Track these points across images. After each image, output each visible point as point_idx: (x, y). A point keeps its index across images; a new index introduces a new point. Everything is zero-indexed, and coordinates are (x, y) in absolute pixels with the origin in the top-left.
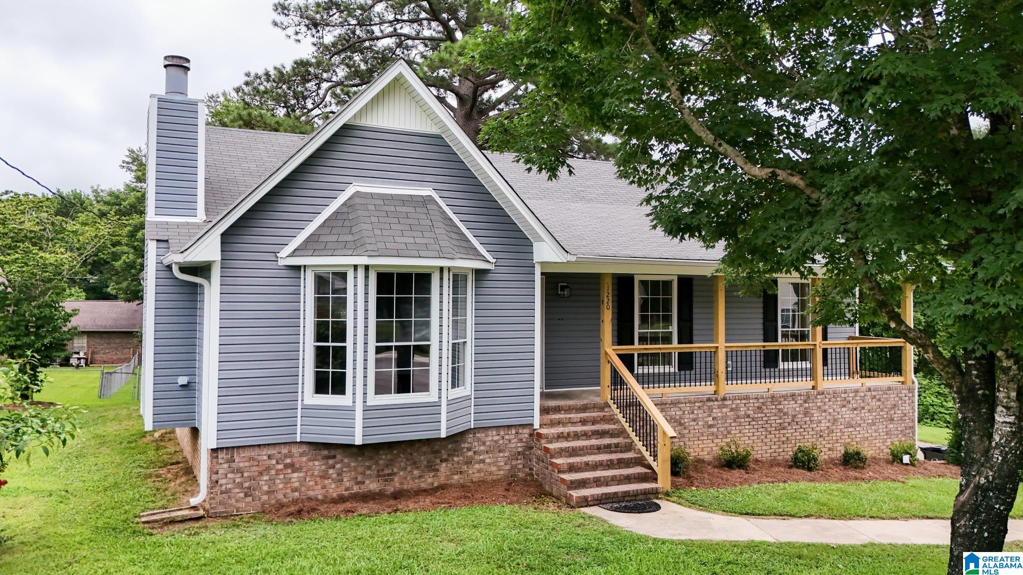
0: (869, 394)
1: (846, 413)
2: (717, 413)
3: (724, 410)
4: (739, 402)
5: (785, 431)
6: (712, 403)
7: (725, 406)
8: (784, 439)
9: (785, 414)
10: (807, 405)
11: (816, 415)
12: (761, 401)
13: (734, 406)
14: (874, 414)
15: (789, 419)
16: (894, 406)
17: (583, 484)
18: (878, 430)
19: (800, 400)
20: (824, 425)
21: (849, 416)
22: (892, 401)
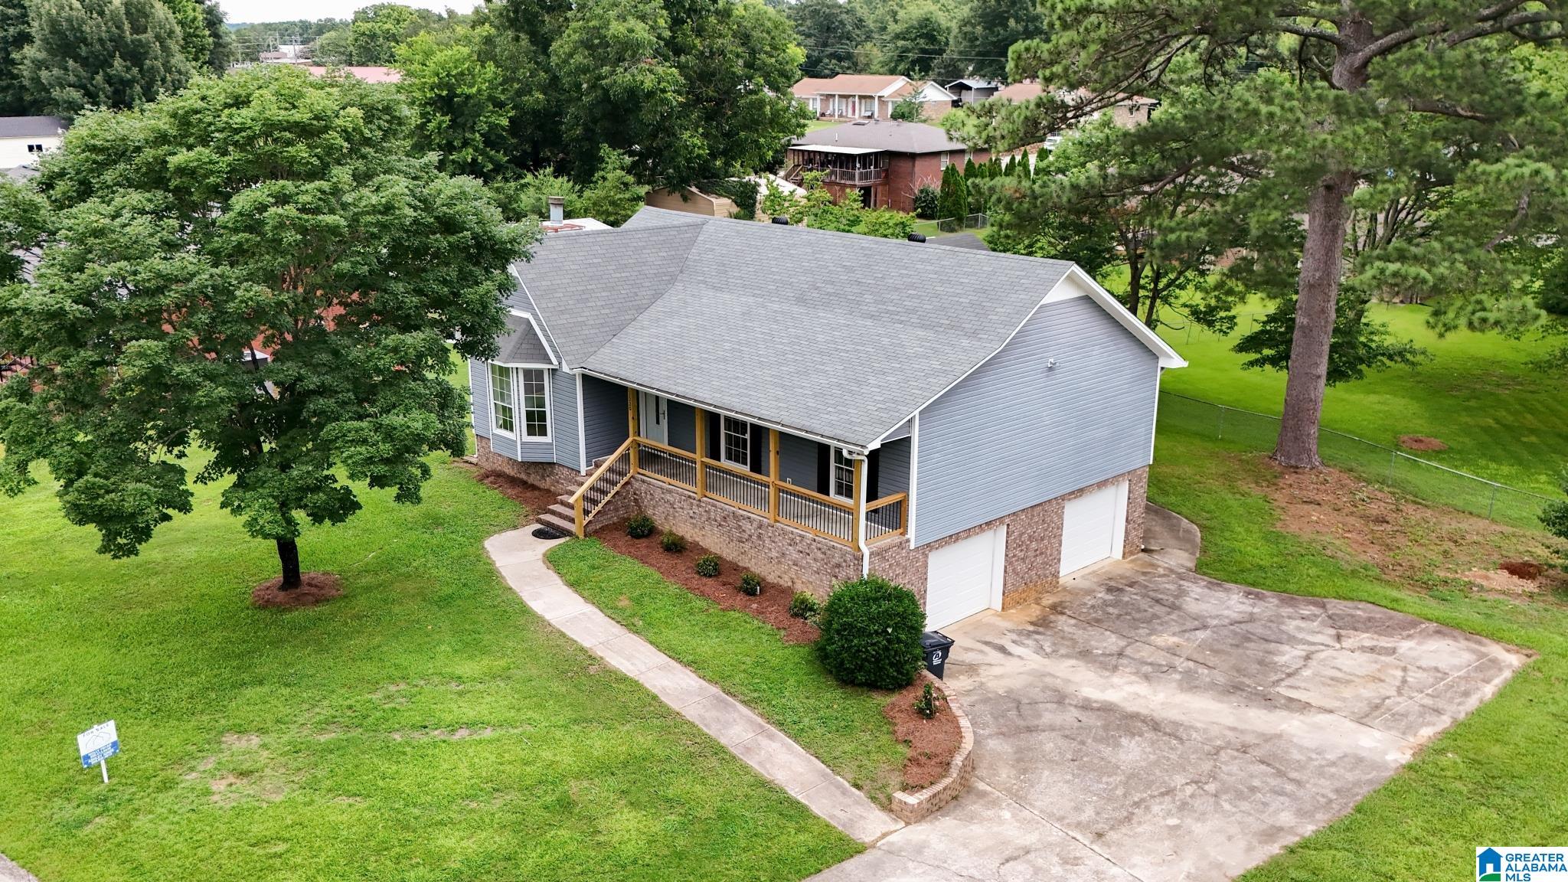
0: (814, 543)
1: (793, 553)
2: (695, 509)
3: (700, 509)
4: (710, 507)
5: (744, 545)
6: (692, 501)
7: (700, 507)
8: (743, 551)
9: (743, 531)
10: (760, 531)
11: (767, 542)
12: (724, 512)
13: (707, 509)
14: (818, 564)
15: (746, 536)
16: (838, 566)
17: (553, 513)
18: (821, 580)
19: (755, 525)
20: (774, 554)
21: (795, 555)
22: (837, 559)
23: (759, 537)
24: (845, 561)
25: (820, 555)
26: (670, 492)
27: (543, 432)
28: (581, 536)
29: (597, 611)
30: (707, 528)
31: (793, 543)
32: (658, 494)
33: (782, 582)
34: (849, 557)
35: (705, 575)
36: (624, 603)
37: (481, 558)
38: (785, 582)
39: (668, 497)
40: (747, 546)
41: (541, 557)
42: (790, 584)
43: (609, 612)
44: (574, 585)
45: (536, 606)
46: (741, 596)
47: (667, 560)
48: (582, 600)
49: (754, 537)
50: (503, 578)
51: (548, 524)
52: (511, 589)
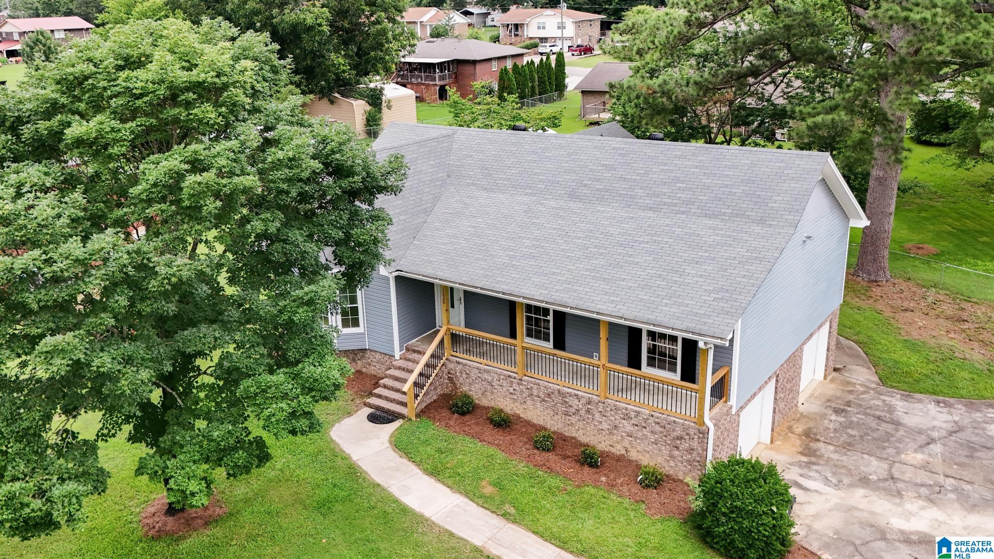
0: (651, 418)
1: (627, 426)
2: (515, 386)
3: (521, 387)
4: (532, 385)
5: (570, 418)
6: (512, 380)
7: (522, 385)
8: (569, 423)
9: (570, 406)
10: (589, 406)
11: (597, 416)
12: (549, 390)
13: (529, 387)
14: (656, 436)
15: (573, 410)
16: (680, 438)
17: (379, 396)
18: (660, 450)
19: (583, 401)
20: (605, 426)
21: (629, 428)
22: (678, 432)
23: (588, 411)
24: (687, 434)
25: (658, 428)
26: (488, 372)
27: (356, 323)
28: (414, 418)
29: (467, 500)
30: (529, 402)
31: (627, 417)
32: (474, 374)
33: (613, 450)
34: (692, 432)
35: (544, 449)
36: (488, 490)
37: (336, 453)
38: (618, 450)
39: (486, 376)
40: (574, 419)
41: (388, 445)
42: (623, 452)
43: (481, 501)
44: (434, 472)
45: (411, 501)
46: (586, 469)
47: (499, 436)
48: (448, 490)
49: (583, 412)
50: (367, 473)
51: (378, 408)
52: (379, 485)
